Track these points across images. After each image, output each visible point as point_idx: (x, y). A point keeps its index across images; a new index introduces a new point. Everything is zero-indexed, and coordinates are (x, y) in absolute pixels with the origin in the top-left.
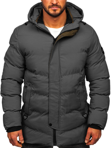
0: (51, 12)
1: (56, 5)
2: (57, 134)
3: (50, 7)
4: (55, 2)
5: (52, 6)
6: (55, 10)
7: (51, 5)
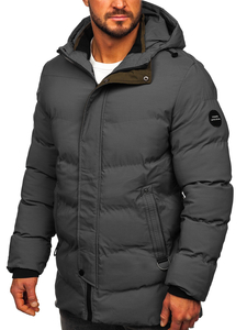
0: (112, 26)
1: (123, 11)
2: (94, 296)
3: (108, 16)
4: (120, 5)
5: (114, 13)
6: (120, 23)
7: (111, 10)
